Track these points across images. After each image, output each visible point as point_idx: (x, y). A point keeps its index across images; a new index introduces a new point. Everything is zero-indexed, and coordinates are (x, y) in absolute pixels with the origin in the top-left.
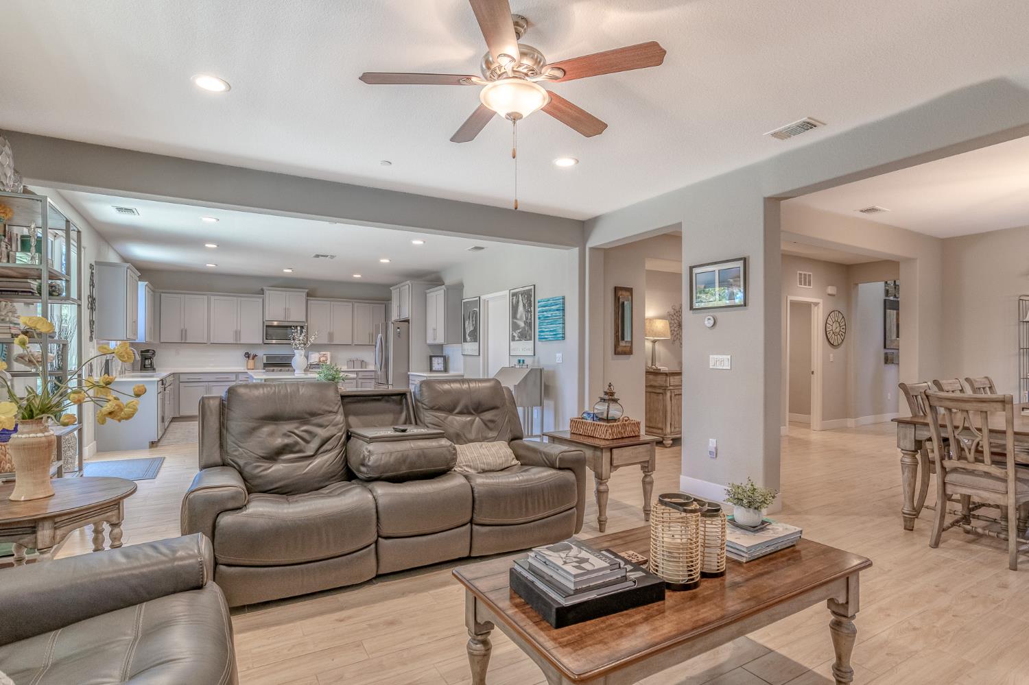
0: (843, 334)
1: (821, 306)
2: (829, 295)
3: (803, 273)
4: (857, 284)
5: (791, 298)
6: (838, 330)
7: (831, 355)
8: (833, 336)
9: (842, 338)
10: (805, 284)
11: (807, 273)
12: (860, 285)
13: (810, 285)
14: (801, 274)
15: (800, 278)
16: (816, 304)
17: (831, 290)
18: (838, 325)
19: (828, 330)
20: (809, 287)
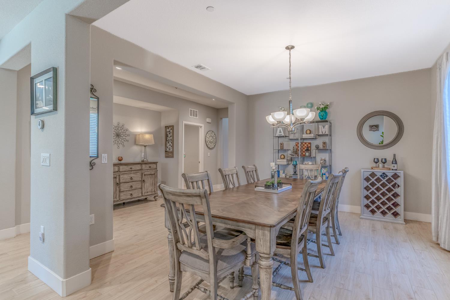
0: (215, 142)
1: (203, 127)
2: (208, 122)
3: (192, 110)
4: (222, 119)
5: (185, 122)
6: (212, 141)
7: (209, 153)
8: (210, 143)
9: (215, 144)
10: (194, 116)
11: (195, 110)
12: (223, 119)
13: (196, 116)
14: (191, 110)
15: (191, 112)
16: (201, 127)
17: (208, 120)
18: (212, 138)
19: (207, 140)
20: (196, 118)
